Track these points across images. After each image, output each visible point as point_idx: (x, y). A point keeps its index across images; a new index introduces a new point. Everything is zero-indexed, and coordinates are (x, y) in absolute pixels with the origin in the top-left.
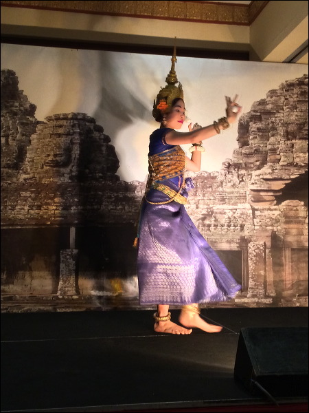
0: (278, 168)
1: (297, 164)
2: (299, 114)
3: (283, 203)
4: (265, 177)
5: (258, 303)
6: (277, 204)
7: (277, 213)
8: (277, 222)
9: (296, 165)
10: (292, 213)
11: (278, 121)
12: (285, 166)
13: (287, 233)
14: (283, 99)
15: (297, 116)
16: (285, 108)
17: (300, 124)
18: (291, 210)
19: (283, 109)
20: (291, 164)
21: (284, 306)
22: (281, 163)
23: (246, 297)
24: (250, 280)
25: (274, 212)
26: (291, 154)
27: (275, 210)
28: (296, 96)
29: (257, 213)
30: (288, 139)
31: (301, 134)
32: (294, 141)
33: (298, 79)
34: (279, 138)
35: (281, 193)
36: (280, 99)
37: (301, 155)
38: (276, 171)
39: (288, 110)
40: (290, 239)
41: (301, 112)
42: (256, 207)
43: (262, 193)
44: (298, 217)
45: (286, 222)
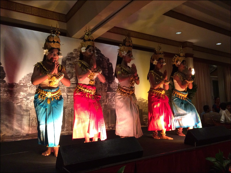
4: (72, 83)
5: (68, 133)
23: (64, 131)
24: (66, 124)
29: (69, 97)
42: (69, 95)
43: (71, 89)
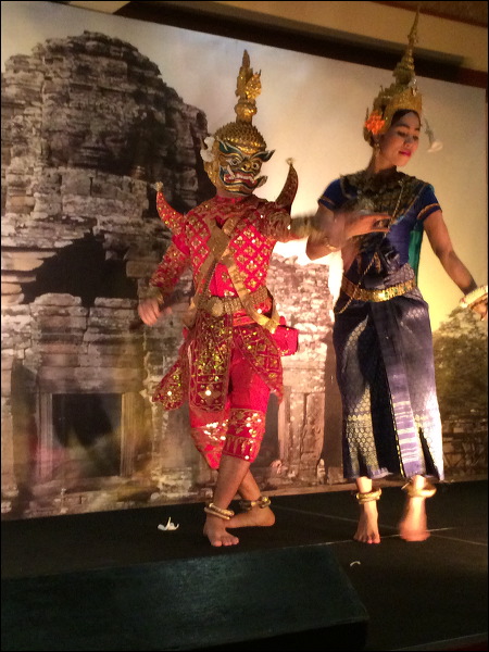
0: (29, 223)
1: (68, 217)
2: (74, 112)
3: (40, 300)
6: (27, 301)
7: (24, 320)
8: (25, 339)
9: (67, 221)
10: (57, 321)
11: (29, 125)
12: (43, 220)
13: (45, 362)
14: (40, 77)
15: (69, 116)
16: (45, 97)
17: (75, 135)
18: (56, 314)
19: (40, 100)
20: (56, 218)
21: (35, 515)
22: (35, 215)
25: (19, 318)
26: (55, 195)
27: (22, 313)
28: (68, 74)
30: (51, 165)
31: (77, 157)
32: (62, 169)
33: (73, 40)
34: (31, 160)
35: (34, 279)
36: (34, 77)
37: (78, 199)
38: (25, 231)
39: (51, 102)
40: (50, 374)
41: (79, 108)
44: (68, 330)
45: (44, 341)
